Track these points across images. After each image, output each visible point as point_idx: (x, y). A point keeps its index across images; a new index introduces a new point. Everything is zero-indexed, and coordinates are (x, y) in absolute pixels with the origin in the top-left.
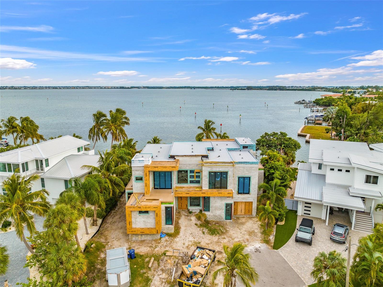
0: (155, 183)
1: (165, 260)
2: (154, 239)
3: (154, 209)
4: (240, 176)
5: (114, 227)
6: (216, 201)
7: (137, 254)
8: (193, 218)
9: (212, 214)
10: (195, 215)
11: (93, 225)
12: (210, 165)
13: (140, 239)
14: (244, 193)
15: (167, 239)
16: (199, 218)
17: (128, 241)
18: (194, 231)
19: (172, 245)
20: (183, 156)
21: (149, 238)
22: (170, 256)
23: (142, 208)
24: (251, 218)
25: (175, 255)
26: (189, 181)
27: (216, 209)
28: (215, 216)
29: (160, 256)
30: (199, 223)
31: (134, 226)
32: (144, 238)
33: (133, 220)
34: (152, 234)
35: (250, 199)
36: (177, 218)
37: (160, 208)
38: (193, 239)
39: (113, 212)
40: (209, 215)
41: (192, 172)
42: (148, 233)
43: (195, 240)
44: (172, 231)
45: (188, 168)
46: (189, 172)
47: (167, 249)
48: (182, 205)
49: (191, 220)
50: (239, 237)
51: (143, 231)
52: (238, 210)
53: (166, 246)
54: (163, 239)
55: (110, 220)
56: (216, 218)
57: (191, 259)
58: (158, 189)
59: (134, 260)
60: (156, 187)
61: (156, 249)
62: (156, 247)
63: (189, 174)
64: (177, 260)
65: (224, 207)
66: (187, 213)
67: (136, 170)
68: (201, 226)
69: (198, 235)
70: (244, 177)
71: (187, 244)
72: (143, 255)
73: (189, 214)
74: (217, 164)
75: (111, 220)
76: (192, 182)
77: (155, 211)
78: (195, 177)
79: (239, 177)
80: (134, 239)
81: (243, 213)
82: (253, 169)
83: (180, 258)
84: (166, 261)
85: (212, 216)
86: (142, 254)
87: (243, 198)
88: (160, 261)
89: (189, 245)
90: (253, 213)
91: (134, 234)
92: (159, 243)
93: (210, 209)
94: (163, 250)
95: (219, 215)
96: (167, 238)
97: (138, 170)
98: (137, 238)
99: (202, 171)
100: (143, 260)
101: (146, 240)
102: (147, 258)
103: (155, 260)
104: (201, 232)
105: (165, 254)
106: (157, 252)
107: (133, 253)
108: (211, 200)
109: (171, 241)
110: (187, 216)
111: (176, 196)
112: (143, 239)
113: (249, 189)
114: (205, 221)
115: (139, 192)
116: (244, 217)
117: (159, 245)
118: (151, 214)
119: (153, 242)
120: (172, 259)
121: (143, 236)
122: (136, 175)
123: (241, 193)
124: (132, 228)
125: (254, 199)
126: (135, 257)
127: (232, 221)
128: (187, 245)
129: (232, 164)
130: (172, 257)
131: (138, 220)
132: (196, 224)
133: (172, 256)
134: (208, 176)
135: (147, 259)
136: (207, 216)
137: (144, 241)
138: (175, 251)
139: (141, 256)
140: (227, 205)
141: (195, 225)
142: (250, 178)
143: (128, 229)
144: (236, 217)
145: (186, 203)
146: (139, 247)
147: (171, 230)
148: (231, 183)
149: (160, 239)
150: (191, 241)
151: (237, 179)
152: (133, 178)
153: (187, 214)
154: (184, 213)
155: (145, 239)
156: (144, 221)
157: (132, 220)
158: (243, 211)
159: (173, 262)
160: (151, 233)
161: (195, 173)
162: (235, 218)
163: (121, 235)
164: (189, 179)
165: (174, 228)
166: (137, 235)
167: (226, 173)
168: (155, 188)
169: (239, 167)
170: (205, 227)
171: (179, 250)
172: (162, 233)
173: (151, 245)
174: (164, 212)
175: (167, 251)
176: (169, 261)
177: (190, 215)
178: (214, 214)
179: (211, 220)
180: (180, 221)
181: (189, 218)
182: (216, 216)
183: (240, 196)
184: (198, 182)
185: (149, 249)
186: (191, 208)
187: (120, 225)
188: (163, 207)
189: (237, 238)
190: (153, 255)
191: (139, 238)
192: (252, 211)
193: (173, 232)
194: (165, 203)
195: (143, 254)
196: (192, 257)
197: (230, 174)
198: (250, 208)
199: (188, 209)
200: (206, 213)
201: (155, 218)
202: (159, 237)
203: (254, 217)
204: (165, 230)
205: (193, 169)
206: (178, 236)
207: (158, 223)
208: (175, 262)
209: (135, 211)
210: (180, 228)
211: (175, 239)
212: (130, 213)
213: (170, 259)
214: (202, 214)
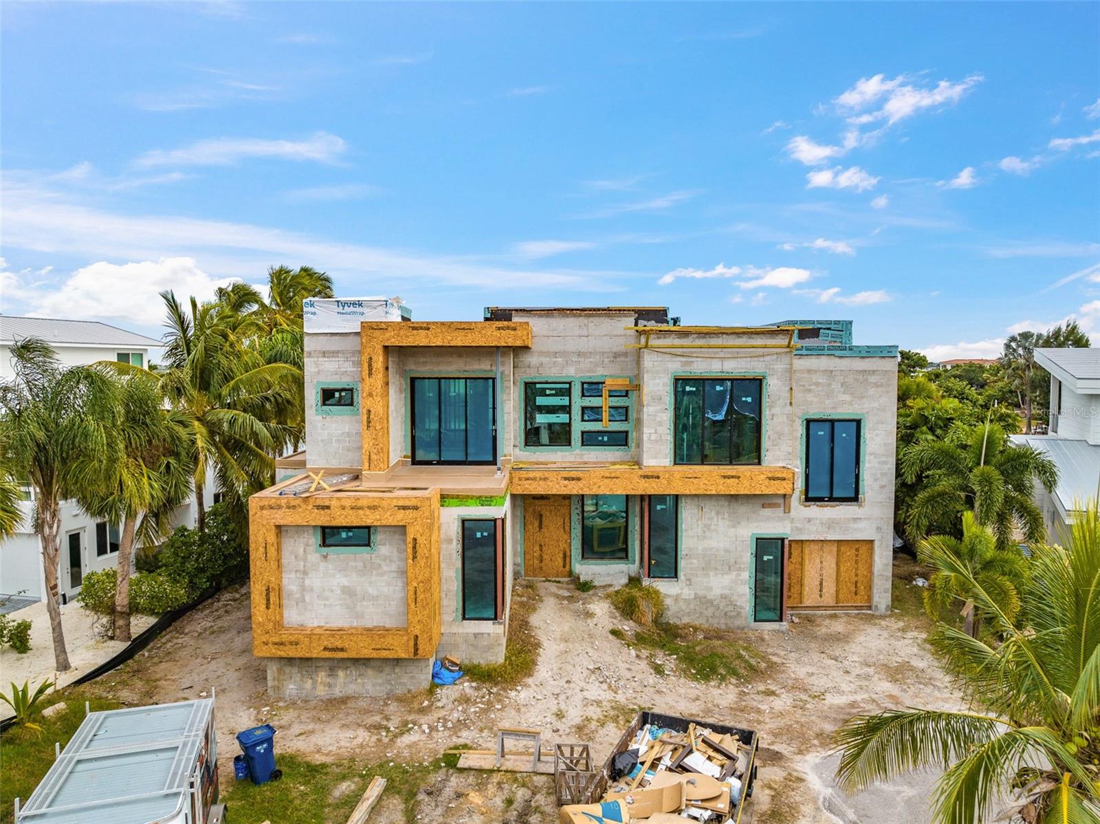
0: (418, 434)
1: (448, 792)
2: (400, 691)
3: (400, 518)
4: (815, 413)
6: (708, 527)
7: (291, 761)
8: (601, 609)
9: (687, 593)
10: (608, 596)
11: (112, 638)
12: (678, 342)
13: (321, 691)
14: (832, 499)
15: (468, 691)
16: (627, 606)
17: (258, 699)
18: (608, 659)
19: (493, 721)
20: (549, 312)
21: (370, 684)
22: (480, 771)
23: (335, 511)
24: (870, 619)
25: (509, 765)
26: (576, 436)
27: (711, 564)
28: (703, 601)
29: (425, 771)
30: (628, 627)
31: (292, 616)
32: (344, 683)
33: (290, 582)
34: (386, 660)
35: (861, 525)
36: (522, 604)
37: (432, 524)
38: (609, 695)
40: (677, 599)
41: (592, 388)
42: (366, 653)
43: (621, 698)
44: (498, 657)
45: (574, 372)
46: (576, 391)
47: (466, 736)
48: (545, 557)
49: (589, 615)
50: (845, 687)
51: (339, 644)
52: (806, 581)
53: (461, 724)
54: (447, 694)
55: (200, 622)
56: (710, 612)
57: (616, 774)
58: (429, 463)
59: (266, 791)
60: (420, 455)
61: (406, 739)
62: (404, 729)
63: (578, 402)
64: (521, 794)
65: (748, 559)
66: (568, 590)
67: (324, 354)
68: (640, 640)
69: (629, 675)
70: (832, 422)
71: (574, 715)
72: (324, 766)
73: (577, 593)
74: (714, 341)
75: (206, 624)
76: (590, 439)
77: (402, 529)
78: (605, 416)
79: (808, 422)
80: (291, 688)
81: (829, 599)
82: (873, 379)
83: (539, 781)
84: (459, 795)
85: (687, 601)
86: (318, 759)
87: (831, 524)
88: (421, 796)
89: (588, 720)
90: (876, 599)
91: (290, 661)
92: (423, 711)
93: (682, 564)
94: (443, 742)
95: (723, 597)
96: (467, 686)
97: (334, 354)
98: (308, 684)
99: (638, 387)
100: (324, 790)
101: (355, 698)
102: (344, 778)
103: (389, 790)
104: (643, 665)
105: (450, 761)
106: (406, 753)
107: (261, 749)
108: (688, 518)
109: (489, 703)
110: (571, 599)
111: (519, 491)
112: (337, 692)
113: (857, 477)
114: (655, 621)
115: (334, 464)
116: (834, 617)
117: (425, 721)
118: (385, 549)
119: (393, 707)
120: (491, 789)
121: (341, 673)
122: (322, 379)
123: (821, 499)
124: (279, 625)
125: (879, 529)
126: (277, 775)
127: (785, 625)
128: (577, 721)
129: (781, 341)
130: (496, 778)
131: (314, 581)
132: (615, 633)
133: (492, 771)
134: (669, 400)
135: (345, 787)
136: (668, 602)
137: (344, 700)
138: (510, 743)
139: (314, 770)
140: (763, 545)
141: (611, 637)
142: (858, 422)
143: (257, 631)
144: (799, 616)
145: (563, 545)
146: (311, 727)
147: (490, 648)
148: (780, 435)
149: (431, 691)
150: (598, 703)
151: (800, 430)
152: (312, 396)
153: (567, 594)
154: (553, 588)
155: (352, 689)
156: (348, 591)
157: (285, 582)
158: (830, 588)
159: (498, 802)
160: (385, 654)
161: (605, 393)
162: (796, 620)
163: (232, 677)
164: (578, 427)
165: (504, 641)
166: (305, 663)
167: (756, 384)
168: (415, 462)
169: (809, 371)
170: (663, 647)
171: (534, 735)
172: (444, 663)
173: (377, 718)
174: (455, 547)
175: (465, 746)
176: (475, 798)
177: (585, 595)
178: (701, 593)
179: (686, 620)
180: (535, 620)
181: (579, 605)
182: (711, 602)
183: (815, 511)
184: (620, 439)
185: (363, 735)
186: (587, 570)
187: (238, 642)
188: (450, 519)
189: (838, 691)
190: (382, 768)
191: (321, 685)
192: (870, 587)
193: (501, 660)
194: (462, 498)
195: (328, 760)
196: (619, 766)
197: (774, 388)
198: (862, 571)
199: (570, 574)
200: (664, 587)
201: (403, 573)
202: (423, 678)
203: (883, 617)
204: (456, 646)
205: (597, 374)
206: (530, 681)
207: (421, 596)
208: (510, 802)
209: (300, 528)
210: (538, 645)
211: (513, 694)
212: (272, 538)
213: (481, 787)
214: (641, 589)
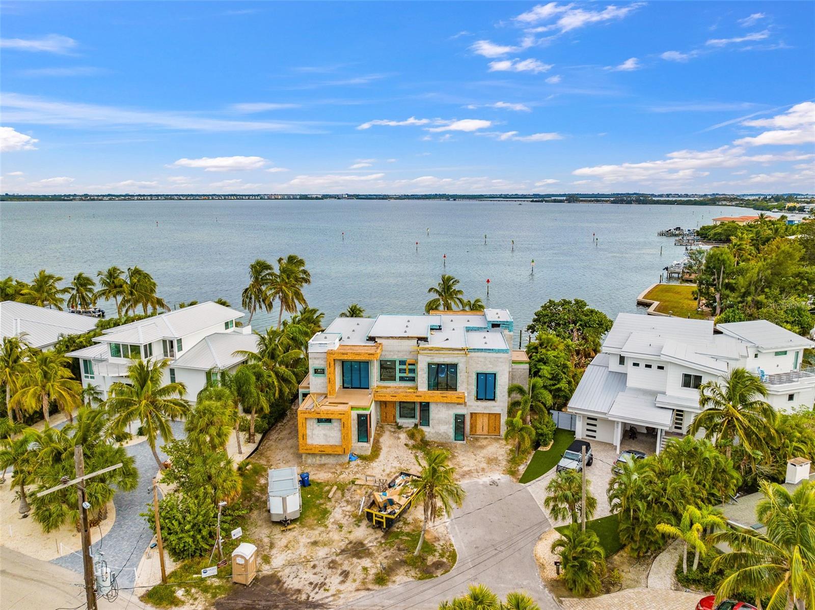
0: (344, 378)
1: (352, 490)
2: (340, 462)
3: (340, 417)
4: (480, 371)
5: (281, 446)
6: (439, 410)
7: (313, 481)
8: (403, 436)
9: (433, 431)
10: (406, 432)
11: (249, 442)
12: (429, 352)
13: (318, 462)
14: (486, 399)
15: (359, 463)
16: (412, 436)
17: (300, 464)
18: (402, 454)
19: (365, 472)
20: (388, 338)
21: (331, 461)
22: (360, 485)
23: (322, 415)
24: (497, 440)
25: (368, 484)
26: (397, 378)
27: (440, 422)
28: (438, 434)
29: (347, 484)
30: (411, 442)
31: (309, 441)
32: (324, 460)
33: (309, 432)
34: (336, 454)
35: (496, 408)
36: (378, 434)
37: (349, 416)
38: (399, 465)
39: (279, 424)
40: (429, 433)
41: (402, 363)
42: (330, 452)
43: (402, 466)
44: (369, 453)
45: (396, 357)
46: (397, 363)
47: (358, 476)
48: (388, 416)
49: (399, 438)
50: (472, 465)
51: (323, 450)
52: (478, 426)
53: (357, 472)
54: (353, 464)
55: (274, 436)
56: (440, 437)
57: (390, 487)
58: (348, 388)
59: (307, 488)
60: (345, 385)
61: (342, 476)
62: (341, 473)
63: (398, 367)
64: (370, 491)
65: (453, 421)
66: (394, 428)
67: (315, 358)
68: (414, 447)
69: (406, 459)
70: (486, 374)
71: (388, 471)
72: (321, 483)
73: (397, 430)
74: (441, 352)
75: (276, 436)
76: (402, 379)
77: (341, 419)
78: (407, 371)
79: (478, 374)
80: (309, 461)
81: (485, 432)
82: (500, 360)
83: (375, 488)
84: (355, 491)
85: (433, 434)
86: (319, 481)
87: (485, 408)
88: (346, 491)
89: (391, 472)
90: (501, 433)
91: (309, 454)
92: (346, 468)
93: (431, 422)
94: (351, 477)
95: (444, 432)
96: (359, 461)
97: (318, 358)
98: (314, 460)
99: (417, 363)
100: (322, 489)
101: (328, 464)
102: (326, 486)
103: (338, 489)
104: (412, 456)
105: (353, 482)
106: (342, 480)
107: (306, 478)
108: (432, 408)
109: (365, 467)
110: (394, 432)
111: (377, 400)
112: (322, 462)
113: (495, 392)
114: (422, 440)
115: (319, 391)
116: (487, 438)
117: (347, 471)
118: (335, 424)
119: (338, 467)
120: (363, 489)
121: (323, 457)
122: (314, 366)
123: (482, 399)
124: (306, 444)
125: (502, 410)
126: (310, 485)
127: (465, 442)
128: (388, 472)
129: (463, 352)
130: (364, 487)
131: (315, 432)
132: (406, 445)
133: (363, 485)
134: (426, 370)
135: (327, 488)
136: (426, 433)
137: (324, 465)
138: (368, 478)
139: (318, 484)
140: (457, 417)
141: (405, 446)
142: (495, 374)
143: (300, 446)
144: (474, 438)
145: (393, 413)
146: (316, 472)
147: (366, 450)
148: (463, 382)
149: (349, 463)
150: (395, 467)
151: (475, 376)
152: (311, 371)
153: (393, 430)
154: (389, 427)
155: (327, 461)
156: (324, 435)
157: (307, 432)
158: (486, 428)
159: (364, 492)
160: (336, 453)
161: (407, 364)
162: (472, 439)
163: (290, 457)
164: (398, 375)
165: (370, 449)
166: (314, 455)
167: (455, 366)
168: (344, 388)
169: (478, 357)
170: (421, 449)
171: (374, 476)
172: (352, 454)
173: (334, 470)
174: (356, 422)
175: (357, 479)
176: (359, 491)
177: (399, 431)
178: (437, 431)
179: (432, 440)
180: (381, 440)
181: (396, 435)
182: (440, 434)
183: (479, 403)
184: (413, 379)
185: (330, 475)
186: (401, 421)
187: (290, 443)
188: (354, 414)
189: (468, 466)
190: (336, 484)
191: (317, 460)
192: (499, 429)
193: (369, 454)
194: (357, 408)
195: (322, 481)
196: (391, 485)
197: (461, 367)
198: (497, 423)
199: (396, 422)
200: (424, 428)
201: (341, 430)
202: (347, 459)
203: (502, 439)
204: (356, 449)
205: (404, 359)
206: (377, 460)
207: (346, 438)
208: (367, 492)
209: (311, 419)
210: (381, 449)
211: (372, 464)
212: (304, 421)
213: (360, 489)
214: (417, 430)
